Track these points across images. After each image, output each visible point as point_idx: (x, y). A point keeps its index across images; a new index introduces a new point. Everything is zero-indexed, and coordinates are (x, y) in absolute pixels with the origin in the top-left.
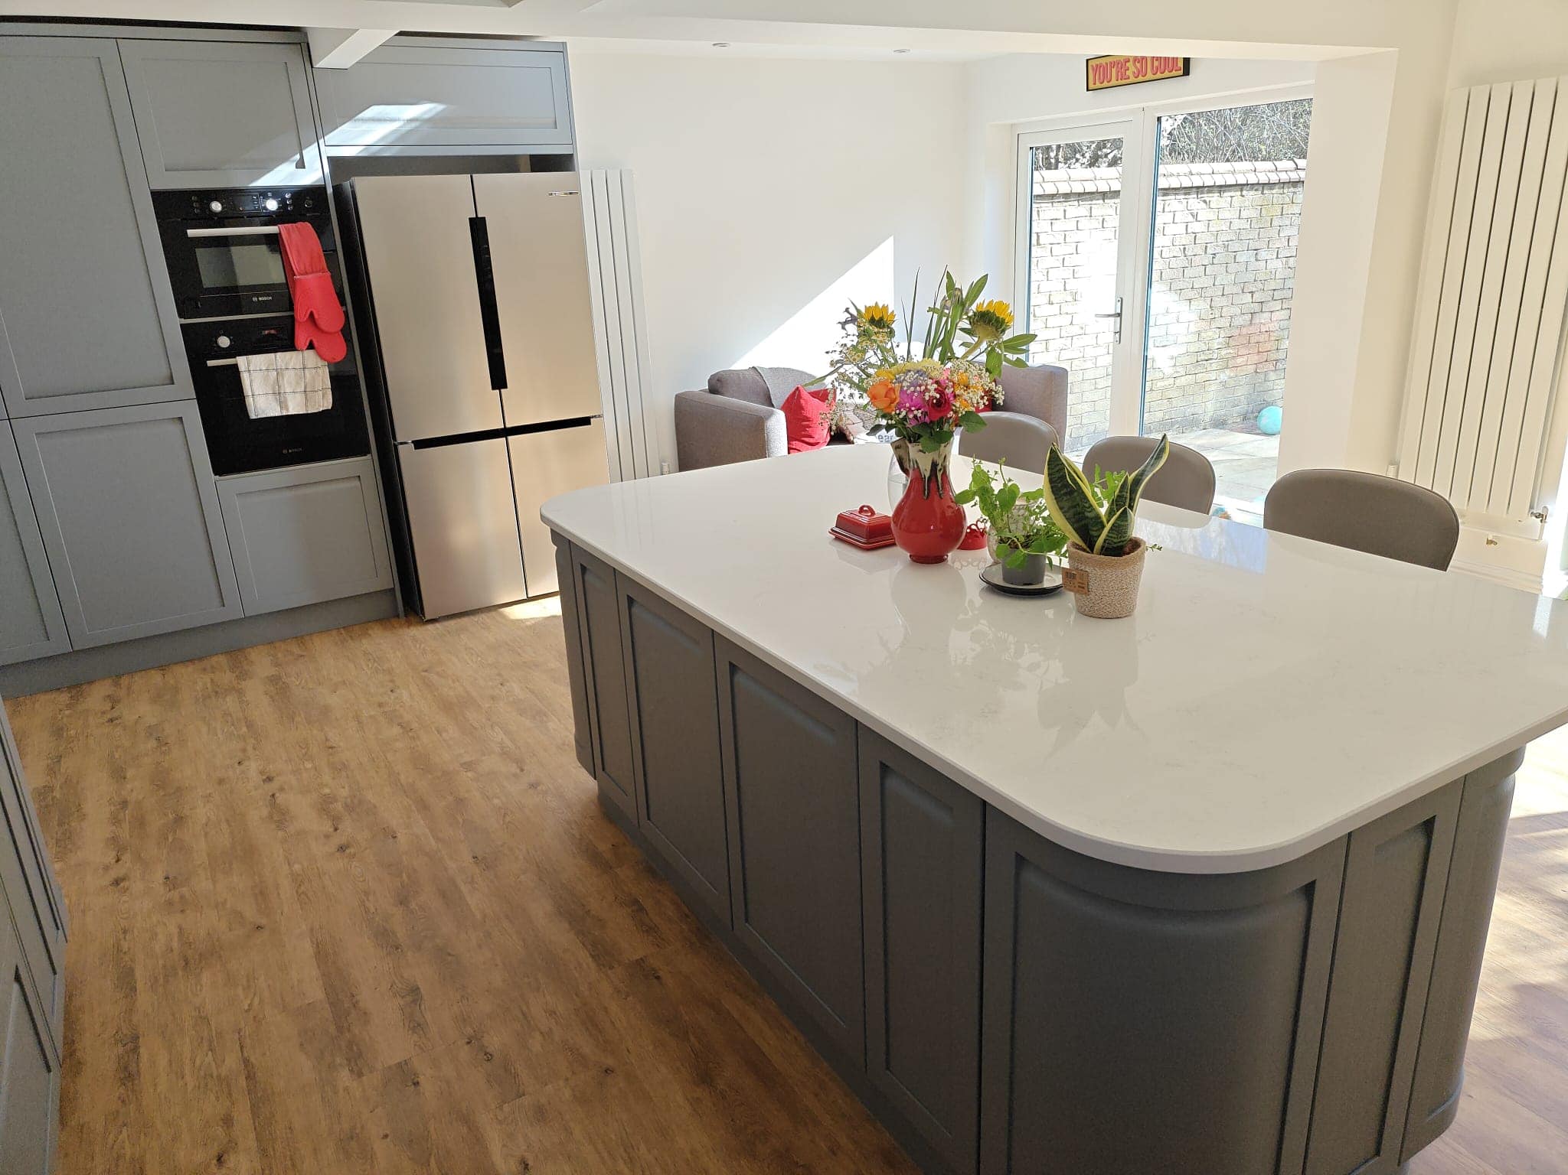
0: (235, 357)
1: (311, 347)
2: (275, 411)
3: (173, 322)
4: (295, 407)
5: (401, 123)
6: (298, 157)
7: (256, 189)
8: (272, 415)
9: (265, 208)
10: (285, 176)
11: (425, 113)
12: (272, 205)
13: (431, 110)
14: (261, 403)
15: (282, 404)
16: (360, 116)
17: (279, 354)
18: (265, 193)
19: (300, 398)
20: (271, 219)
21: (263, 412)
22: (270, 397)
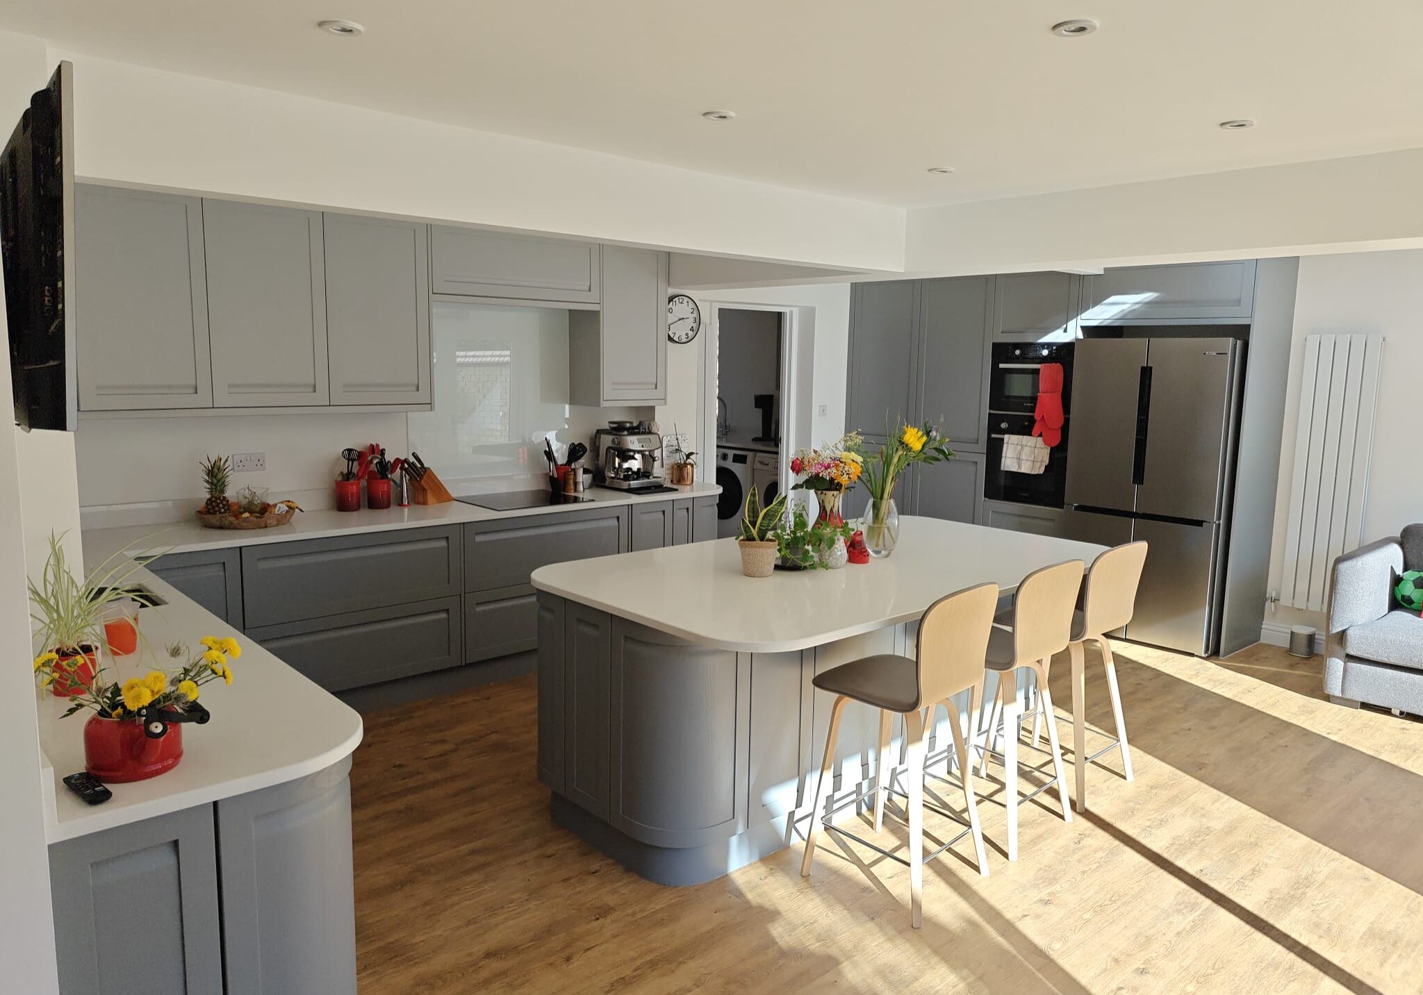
0: (1004, 434)
1: (1040, 435)
2: (1014, 469)
3: (986, 411)
4: (1025, 469)
5: (1129, 305)
6: (1065, 326)
7: (1040, 344)
8: (1012, 470)
9: (1041, 354)
10: (1057, 337)
11: (1146, 298)
12: (1045, 352)
13: (1150, 296)
14: (1009, 463)
15: (1020, 467)
16: (1104, 302)
17: (1025, 437)
18: (1043, 346)
19: (1029, 463)
20: (1044, 360)
21: (1008, 467)
22: (1015, 460)
